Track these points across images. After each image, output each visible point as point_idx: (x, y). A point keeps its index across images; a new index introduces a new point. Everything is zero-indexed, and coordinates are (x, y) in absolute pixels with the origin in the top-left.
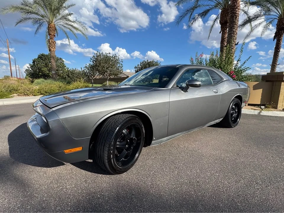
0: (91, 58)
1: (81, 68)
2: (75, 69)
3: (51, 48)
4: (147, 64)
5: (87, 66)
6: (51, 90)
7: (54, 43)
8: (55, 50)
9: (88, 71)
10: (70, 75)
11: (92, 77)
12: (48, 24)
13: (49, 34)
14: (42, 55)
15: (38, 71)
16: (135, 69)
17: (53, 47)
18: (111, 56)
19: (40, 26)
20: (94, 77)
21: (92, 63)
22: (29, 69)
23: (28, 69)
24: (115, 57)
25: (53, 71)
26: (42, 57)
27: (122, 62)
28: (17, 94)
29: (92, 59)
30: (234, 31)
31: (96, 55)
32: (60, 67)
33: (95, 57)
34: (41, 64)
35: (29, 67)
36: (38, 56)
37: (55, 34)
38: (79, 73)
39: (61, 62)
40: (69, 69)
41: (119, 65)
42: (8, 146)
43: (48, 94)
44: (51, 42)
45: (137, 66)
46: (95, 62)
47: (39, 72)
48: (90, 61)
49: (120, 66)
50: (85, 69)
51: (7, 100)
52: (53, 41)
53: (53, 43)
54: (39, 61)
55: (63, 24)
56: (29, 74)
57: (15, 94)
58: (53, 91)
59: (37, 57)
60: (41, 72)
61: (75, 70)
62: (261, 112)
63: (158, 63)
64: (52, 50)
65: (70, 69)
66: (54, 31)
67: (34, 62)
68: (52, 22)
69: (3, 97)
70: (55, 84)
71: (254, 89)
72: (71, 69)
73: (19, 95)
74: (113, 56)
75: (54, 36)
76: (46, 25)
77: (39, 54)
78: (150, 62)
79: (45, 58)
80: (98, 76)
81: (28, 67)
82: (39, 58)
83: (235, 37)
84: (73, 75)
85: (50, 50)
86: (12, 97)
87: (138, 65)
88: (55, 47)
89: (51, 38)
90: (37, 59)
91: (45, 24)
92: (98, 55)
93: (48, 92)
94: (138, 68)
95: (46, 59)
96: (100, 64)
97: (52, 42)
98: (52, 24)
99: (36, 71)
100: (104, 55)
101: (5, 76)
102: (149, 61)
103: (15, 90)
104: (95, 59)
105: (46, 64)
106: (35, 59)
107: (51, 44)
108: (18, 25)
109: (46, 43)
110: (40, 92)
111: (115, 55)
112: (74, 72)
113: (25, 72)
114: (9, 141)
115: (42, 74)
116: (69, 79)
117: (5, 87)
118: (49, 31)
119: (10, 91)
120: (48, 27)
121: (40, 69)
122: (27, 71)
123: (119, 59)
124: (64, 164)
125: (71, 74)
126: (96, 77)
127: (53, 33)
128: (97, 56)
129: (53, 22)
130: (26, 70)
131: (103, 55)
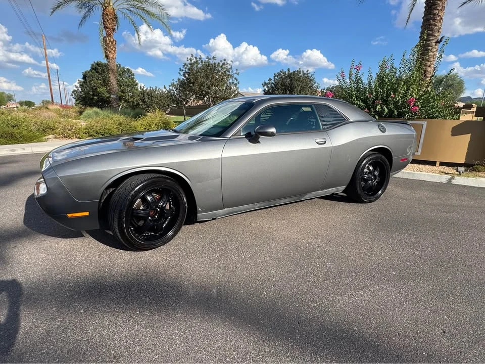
0: (180, 69)
1: (165, 88)
2: (154, 88)
3: (108, 53)
4: (286, 77)
5: (174, 82)
6: (105, 128)
7: (114, 43)
8: (115, 56)
9: (176, 92)
10: (146, 100)
11: (184, 103)
12: (102, 9)
13: (104, 27)
14: (98, 65)
15: (91, 93)
16: (264, 86)
17: (112, 51)
18: (217, 64)
19: (89, 11)
20: (186, 103)
21: (182, 78)
22: (78, 90)
23: (76, 89)
24: (223, 64)
25: (113, 95)
26: (98, 69)
27: (238, 74)
28: (53, 135)
29: (183, 70)
30: (434, 14)
31: (189, 61)
32: (128, 86)
33: (187, 66)
34: (96, 82)
35: (78, 85)
36: (90, 66)
37: (114, 27)
38: (162, 95)
39: (129, 76)
40: (145, 89)
41: (231, 81)
42: (24, 211)
43: (101, 136)
44: (108, 42)
45: (267, 82)
46: (188, 75)
47: (94, 95)
48: (179, 73)
49: (233, 83)
50: (171, 88)
51: (37, 146)
52: (112, 40)
53: (112, 43)
54: (93, 75)
55: (128, 6)
56: (78, 98)
57: (51, 136)
58: (109, 130)
59: (89, 69)
60: (96, 96)
61: (156, 90)
62: (453, 178)
63: (310, 75)
64: (111, 56)
65: (147, 89)
66: (113, 21)
67: (85, 77)
68: (109, 4)
69: (33, 140)
70: (112, 119)
71: (453, 135)
72: (149, 89)
73: (56, 138)
74: (221, 64)
75: (114, 30)
76: (100, 10)
77: (92, 63)
78: (294, 72)
79: (103, 70)
80: (194, 101)
81: (77, 87)
82: (93, 69)
83: (436, 25)
84: (152, 100)
85: (107, 57)
86: (47, 140)
87: (270, 79)
88: (114, 51)
89: (109, 35)
90: (89, 72)
91: (98, 8)
92: (193, 61)
93: (100, 133)
94: (269, 86)
95: (104, 72)
96: (196, 79)
97: (110, 41)
98: (110, 7)
99: (88, 94)
100: (204, 61)
101: (43, 101)
102: (291, 71)
103: (50, 129)
104: (187, 70)
105: (104, 81)
106: (86, 72)
107: (108, 46)
108: (55, 12)
109: (101, 44)
110: (89, 133)
111: (225, 60)
112: (153, 94)
113: (72, 95)
114: (26, 205)
115: (98, 98)
116: (146, 106)
117: (35, 123)
118: (104, 21)
119: (44, 130)
120: (103, 13)
121: (94, 90)
122: (75, 94)
123: (231, 68)
124: (82, 236)
125: (149, 98)
126: (190, 102)
127: (111, 26)
128: (190, 64)
129: (111, 4)
130: (74, 91)
131: (202, 62)
